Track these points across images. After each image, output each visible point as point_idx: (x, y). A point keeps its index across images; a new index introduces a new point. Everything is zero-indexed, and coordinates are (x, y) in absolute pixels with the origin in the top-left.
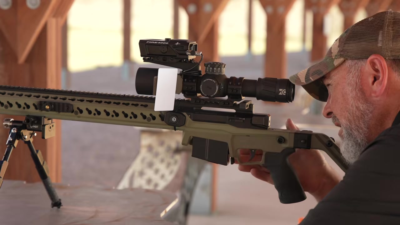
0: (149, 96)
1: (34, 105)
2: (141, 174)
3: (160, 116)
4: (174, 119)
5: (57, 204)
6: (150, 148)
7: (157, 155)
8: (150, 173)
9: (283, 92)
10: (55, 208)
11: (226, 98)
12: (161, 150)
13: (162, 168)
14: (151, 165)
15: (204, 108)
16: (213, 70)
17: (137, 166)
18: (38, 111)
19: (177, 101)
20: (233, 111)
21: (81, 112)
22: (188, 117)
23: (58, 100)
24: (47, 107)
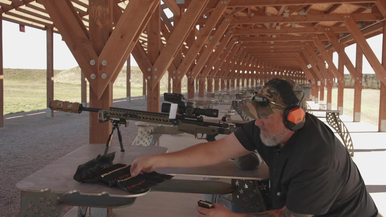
0: (167, 113)
1: (123, 114)
2: (138, 142)
3: (170, 120)
4: (175, 122)
5: (123, 151)
6: (142, 132)
7: (144, 135)
8: (141, 142)
9: (215, 114)
10: (122, 152)
11: (194, 115)
12: (146, 133)
13: (146, 140)
14: (142, 139)
15: (185, 118)
16: (190, 105)
17: (137, 139)
18: (124, 117)
19: (177, 115)
20: (196, 120)
21: (140, 118)
22: (180, 121)
23: (132, 113)
24: (128, 116)
